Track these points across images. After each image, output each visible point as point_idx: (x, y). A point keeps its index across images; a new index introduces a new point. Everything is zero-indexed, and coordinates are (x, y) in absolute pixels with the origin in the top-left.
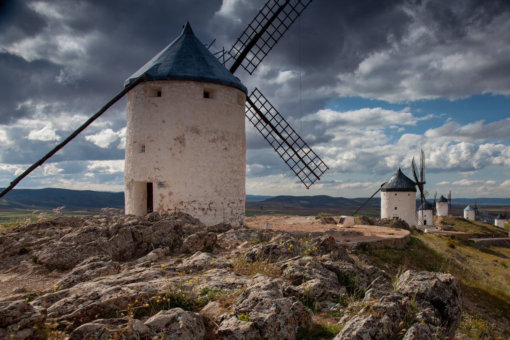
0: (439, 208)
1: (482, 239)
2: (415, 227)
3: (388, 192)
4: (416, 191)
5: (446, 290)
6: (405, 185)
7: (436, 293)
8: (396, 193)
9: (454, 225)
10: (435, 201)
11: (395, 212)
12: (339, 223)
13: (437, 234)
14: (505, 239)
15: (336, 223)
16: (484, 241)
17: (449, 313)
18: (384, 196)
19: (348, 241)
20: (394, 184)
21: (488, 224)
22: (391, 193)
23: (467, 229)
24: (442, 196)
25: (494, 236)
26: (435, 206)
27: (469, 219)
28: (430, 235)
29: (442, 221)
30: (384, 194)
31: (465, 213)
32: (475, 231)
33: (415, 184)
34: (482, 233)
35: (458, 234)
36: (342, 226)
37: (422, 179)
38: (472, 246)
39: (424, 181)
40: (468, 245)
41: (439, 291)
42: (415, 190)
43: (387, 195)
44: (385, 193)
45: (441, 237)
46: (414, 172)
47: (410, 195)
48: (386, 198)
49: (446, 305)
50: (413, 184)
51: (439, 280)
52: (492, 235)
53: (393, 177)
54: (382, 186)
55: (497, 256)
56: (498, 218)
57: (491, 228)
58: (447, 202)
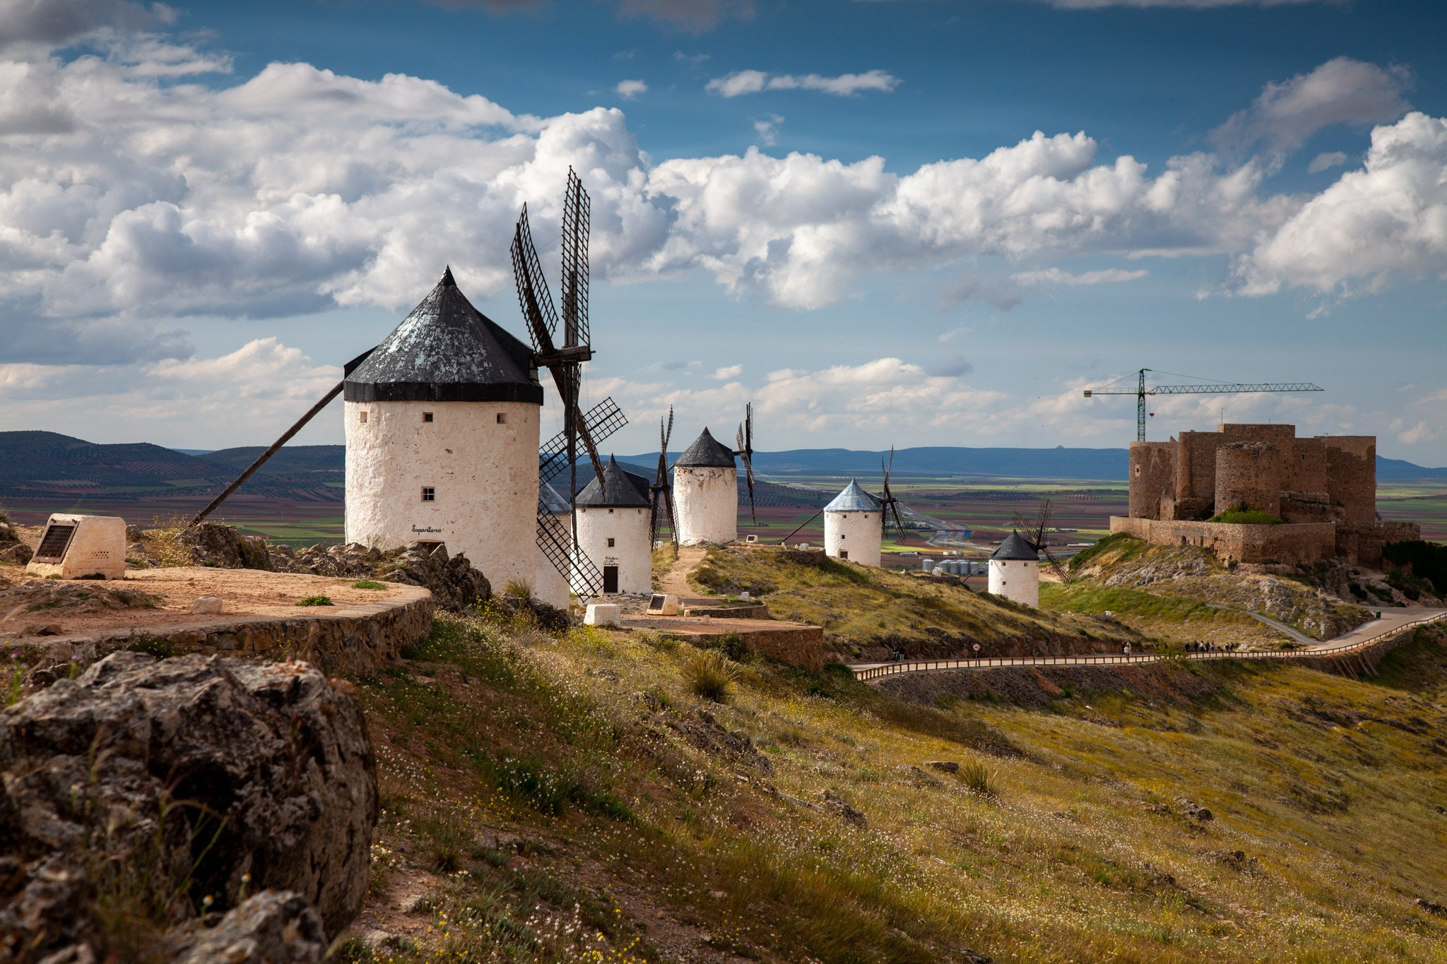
0: (688, 500)
1: (913, 667)
2: (528, 594)
3: (385, 406)
4: (540, 401)
5: (260, 726)
6: (480, 364)
7: (205, 737)
8: (428, 407)
9: (770, 590)
10: (663, 458)
11: (425, 515)
12: (42, 552)
13: (653, 635)
14: (1039, 662)
15: (23, 557)
16: (924, 675)
17: (250, 819)
18: (363, 430)
19: (45, 633)
20: (419, 361)
21: (953, 582)
22: (399, 407)
23: (836, 611)
24: (706, 432)
25: (976, 647)
26: (667, 488)
27: (852, 558)
28: (609, 638)
29: (703, 571)
30: (364, 415)
31: (831, 525)
32: (882, 625)
33: (535, 360)
34: (916, 634)
35: (763, 633)
36: (58, 570)
37: (571, 332)
38: (842, 696)
39: (581, 343)
40: (813, 691)
41: (225, 728)
42: (535, 396)
43: (379, 421)
44: (366, 407)
45: (669, 648)
46: (529, 295)
47: (509, 419)
48: (371, 436)
49: (241, 785)
50: (523, 360)
51: (233, 682)
52: (972, 642)
53: (414, 319)
54: (350, 368)
55: (966, 745)
56: (1003, 553)
57: (963, 607)
58: (733, 465)
